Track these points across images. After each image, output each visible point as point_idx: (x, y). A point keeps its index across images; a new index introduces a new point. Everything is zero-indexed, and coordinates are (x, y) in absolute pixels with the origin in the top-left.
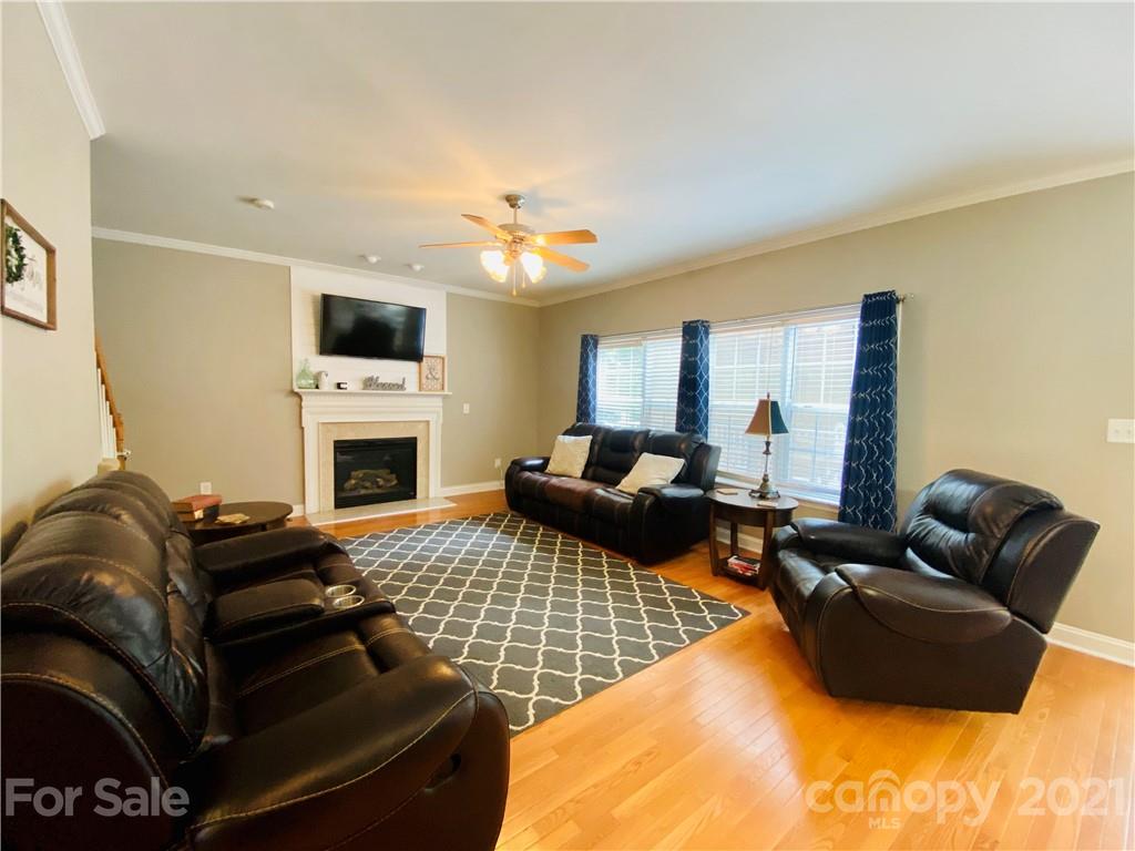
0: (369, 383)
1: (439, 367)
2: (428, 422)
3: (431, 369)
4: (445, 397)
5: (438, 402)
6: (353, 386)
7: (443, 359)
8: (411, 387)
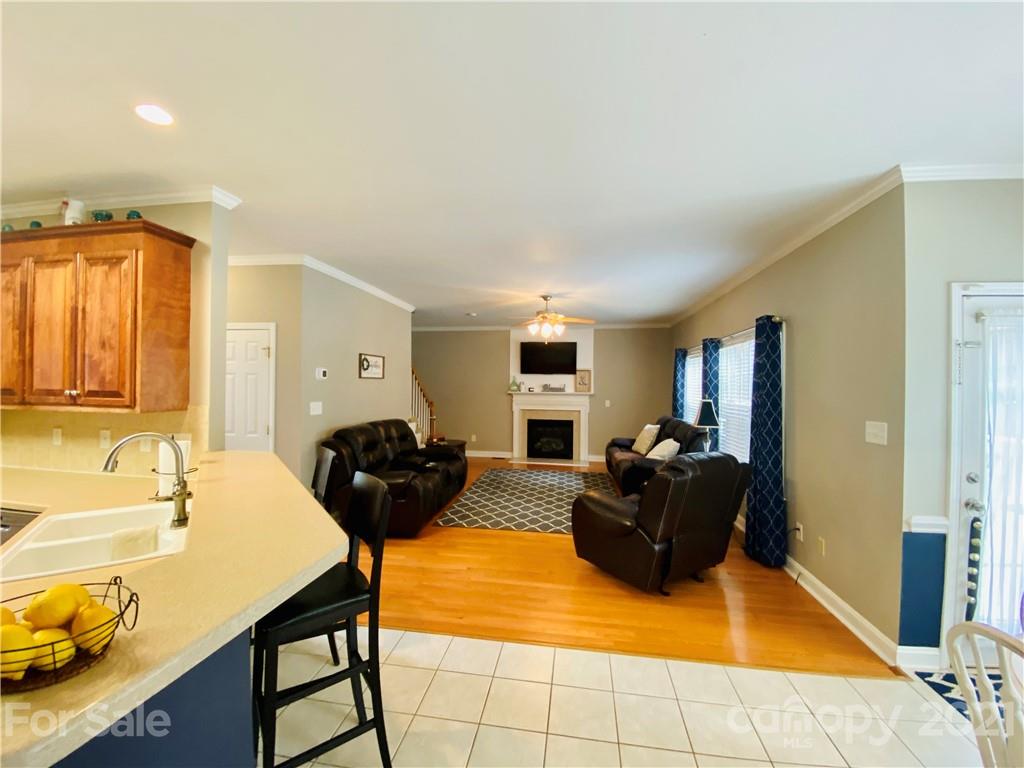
0: (546, 388)
1: (587, 379)
2: (579, 411)
3: (582, 378)
4: (591, 396)
5: (587, 398)
6: (538, 390)
7: (589, 371)
8: (570, 389)
